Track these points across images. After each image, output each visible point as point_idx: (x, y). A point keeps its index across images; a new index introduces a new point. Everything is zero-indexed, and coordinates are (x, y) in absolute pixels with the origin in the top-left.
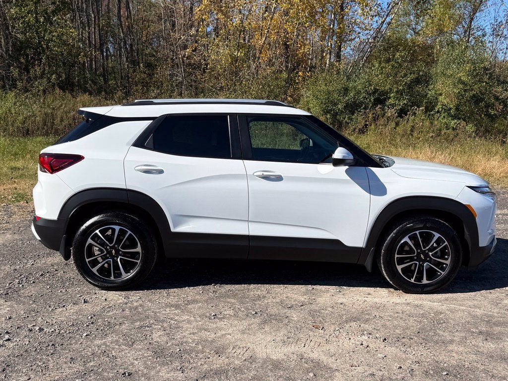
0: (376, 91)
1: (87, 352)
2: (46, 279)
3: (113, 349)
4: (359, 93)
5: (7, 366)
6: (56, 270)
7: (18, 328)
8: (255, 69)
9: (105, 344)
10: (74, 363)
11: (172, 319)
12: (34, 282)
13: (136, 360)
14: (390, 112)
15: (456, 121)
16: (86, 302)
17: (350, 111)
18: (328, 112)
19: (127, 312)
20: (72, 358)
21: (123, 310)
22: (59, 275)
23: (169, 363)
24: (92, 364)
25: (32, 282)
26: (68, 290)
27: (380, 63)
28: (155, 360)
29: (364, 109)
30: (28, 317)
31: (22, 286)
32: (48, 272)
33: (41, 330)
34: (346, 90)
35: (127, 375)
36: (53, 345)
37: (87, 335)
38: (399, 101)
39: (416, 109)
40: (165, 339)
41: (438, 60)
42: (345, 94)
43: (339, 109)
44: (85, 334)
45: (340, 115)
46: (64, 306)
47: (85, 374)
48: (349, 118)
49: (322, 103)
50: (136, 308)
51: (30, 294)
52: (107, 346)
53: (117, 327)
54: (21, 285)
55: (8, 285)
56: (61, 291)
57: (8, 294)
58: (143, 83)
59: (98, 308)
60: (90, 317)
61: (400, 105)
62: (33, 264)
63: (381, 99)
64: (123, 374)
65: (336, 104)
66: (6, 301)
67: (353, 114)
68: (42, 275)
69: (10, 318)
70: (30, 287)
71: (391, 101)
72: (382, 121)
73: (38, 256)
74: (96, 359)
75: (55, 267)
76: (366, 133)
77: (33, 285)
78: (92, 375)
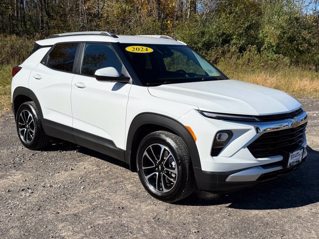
0: (223, 34)
1: (88, 197)
3: (105, 195)
4: (212, 35)
5: (40, 207)
7: (35, 186)
9: (97, 192)
10: (83, 204)
11: (134, 178)
13: (123, 200)
14: (233, 49)
15: (277, 55)
16: (73, 170)
17: (206, 48)
19: (103, 174)
20: (80, 201)
21: (100, 174)
23: (144, 201)
24: (95, 203)
26: (56, 163)
27: (226, 14)
28: (135, 200)
29: (215, 47)
30: (37, 179)
33: (51, 186)
34: (203, 33)
35: (121, 208)
36: (64, 194)
37: (83, 188)
38: (239, 41)
39: (251, 47)
40: (135, 188)
41: (265, 13)
42: (202, 37)
44: (82, 187)
46: (59, 172)
47: (94, 209)
48: (206, 53)
50: (108, 172)
52: (99, 193)
53: (101, 183)
59: (83, 173)
60: (80, 178)
61: (240, 44)
63: (227, 40)
64: (119, 208)
65: (196, 44)
67: (208, 50)
69: (26, 181)
71: (234, 41)
72: (228, 55)
74: (96, 201)
76: (218, 63)
78: (98, 209)
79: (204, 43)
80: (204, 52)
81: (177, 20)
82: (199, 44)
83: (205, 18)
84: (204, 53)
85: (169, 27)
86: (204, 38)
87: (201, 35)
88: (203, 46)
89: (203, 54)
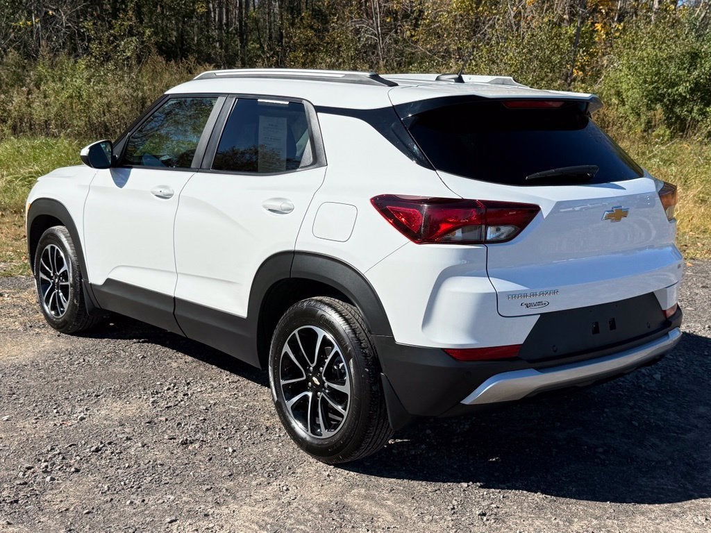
2: (103, 462)
6: (128, 439)
8: (515, 17)
12: (77, 471)
18: (659, 99)
22: (132, 451)
25: (73, 469)
31: (53, 479)
32: (110, 443)
43: (680, 95)
45: (682, 105)
49: (645, 82)
51: (63, 506)
54: (49, 478)
55: (21, 474)
56: (132, 503)
57: (16, 501)
58: (307, 45)
62: (82, 419)
65: (673, 85)
66: (9, 523)
68: (97, 450)
70: (68, 483)
73: (97, 396)
75: (127, 430)
77: (75, 476)
79: (697, 84)
80: (696, 108)
81: (620, 21)
82: (681, 87)
83: (703, 15)
84: (695, 111)
85: (597, 39)
86: (695, 69)
87: (687, 60)
88: (692, 91)
89: (694, 115)
